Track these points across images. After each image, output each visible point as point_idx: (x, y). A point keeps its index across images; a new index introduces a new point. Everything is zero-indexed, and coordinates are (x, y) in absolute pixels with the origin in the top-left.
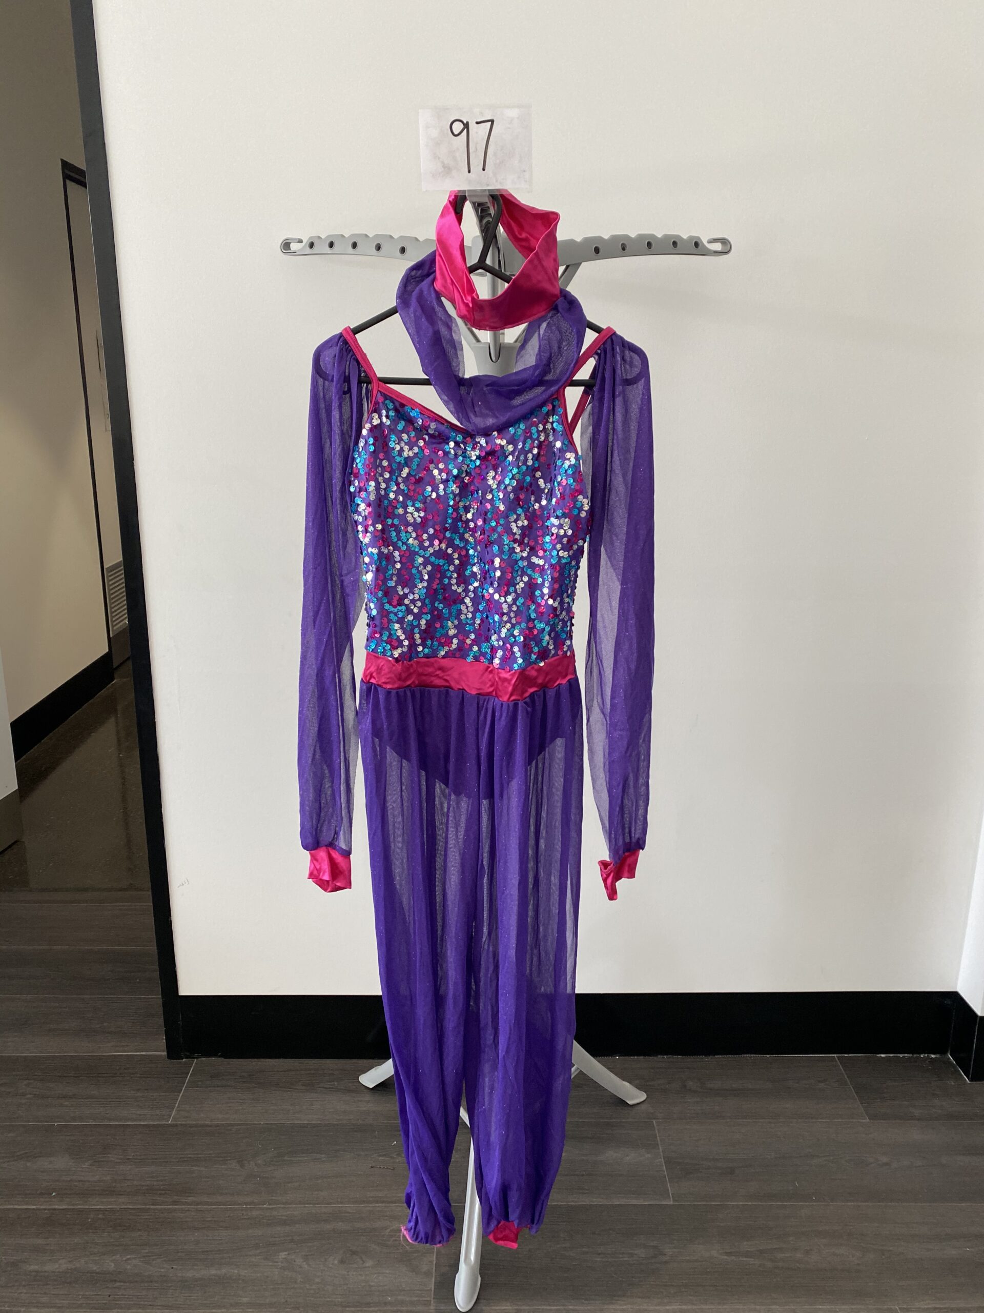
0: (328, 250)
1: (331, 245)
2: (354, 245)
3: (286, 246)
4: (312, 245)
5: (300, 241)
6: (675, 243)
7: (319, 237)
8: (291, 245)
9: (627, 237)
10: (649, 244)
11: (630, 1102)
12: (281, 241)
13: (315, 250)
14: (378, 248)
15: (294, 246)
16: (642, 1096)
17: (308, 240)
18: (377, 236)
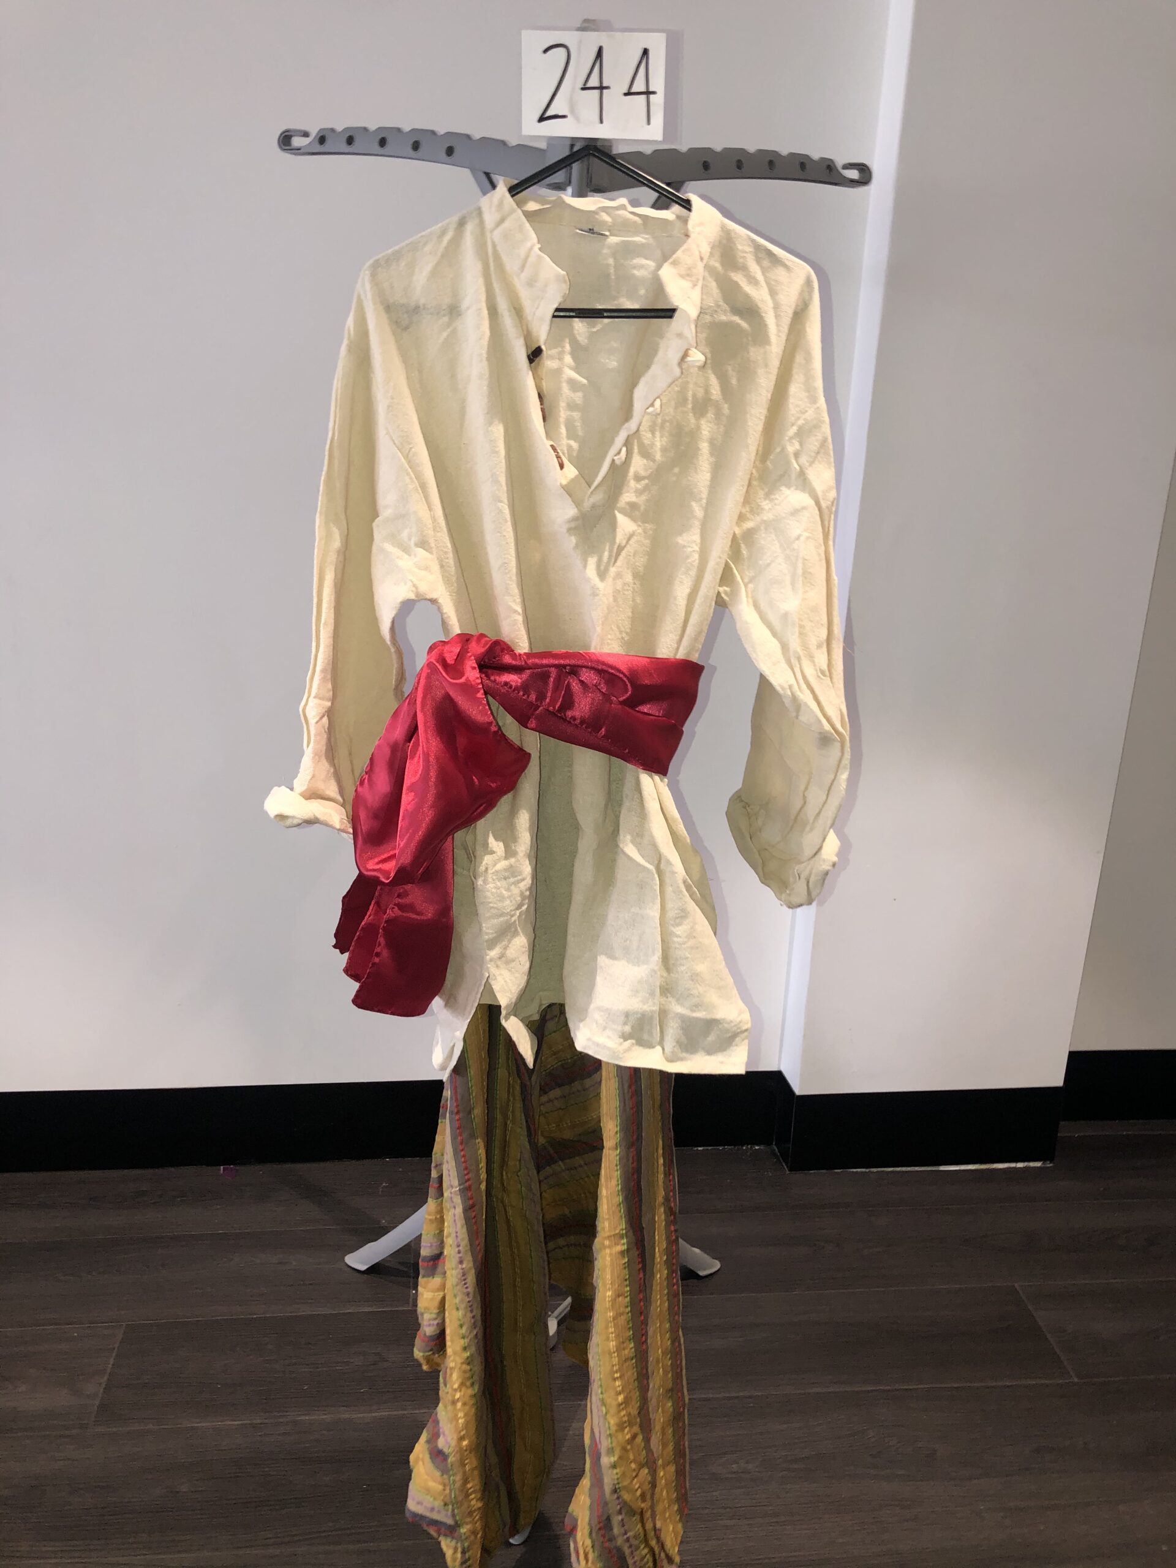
0: (344, 147)
1: (350, 141)
2: (383, 142)
3: (285, 140)
4: (322, 140)
5: (306, 134)
6: (803, 166)
7: (332, 130)
8: (293, 138)
9: (742, 151)
10: (771, 163)
11: (702, 1273)
12: (279, 133)
13: (326, 148)
14: (416, 146)
15: (297, 142)
16: (717, 1265)
17: (317, 134)
18: (413, 130)
